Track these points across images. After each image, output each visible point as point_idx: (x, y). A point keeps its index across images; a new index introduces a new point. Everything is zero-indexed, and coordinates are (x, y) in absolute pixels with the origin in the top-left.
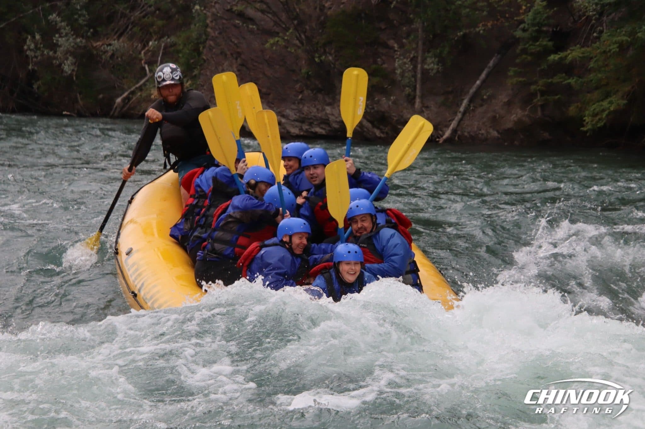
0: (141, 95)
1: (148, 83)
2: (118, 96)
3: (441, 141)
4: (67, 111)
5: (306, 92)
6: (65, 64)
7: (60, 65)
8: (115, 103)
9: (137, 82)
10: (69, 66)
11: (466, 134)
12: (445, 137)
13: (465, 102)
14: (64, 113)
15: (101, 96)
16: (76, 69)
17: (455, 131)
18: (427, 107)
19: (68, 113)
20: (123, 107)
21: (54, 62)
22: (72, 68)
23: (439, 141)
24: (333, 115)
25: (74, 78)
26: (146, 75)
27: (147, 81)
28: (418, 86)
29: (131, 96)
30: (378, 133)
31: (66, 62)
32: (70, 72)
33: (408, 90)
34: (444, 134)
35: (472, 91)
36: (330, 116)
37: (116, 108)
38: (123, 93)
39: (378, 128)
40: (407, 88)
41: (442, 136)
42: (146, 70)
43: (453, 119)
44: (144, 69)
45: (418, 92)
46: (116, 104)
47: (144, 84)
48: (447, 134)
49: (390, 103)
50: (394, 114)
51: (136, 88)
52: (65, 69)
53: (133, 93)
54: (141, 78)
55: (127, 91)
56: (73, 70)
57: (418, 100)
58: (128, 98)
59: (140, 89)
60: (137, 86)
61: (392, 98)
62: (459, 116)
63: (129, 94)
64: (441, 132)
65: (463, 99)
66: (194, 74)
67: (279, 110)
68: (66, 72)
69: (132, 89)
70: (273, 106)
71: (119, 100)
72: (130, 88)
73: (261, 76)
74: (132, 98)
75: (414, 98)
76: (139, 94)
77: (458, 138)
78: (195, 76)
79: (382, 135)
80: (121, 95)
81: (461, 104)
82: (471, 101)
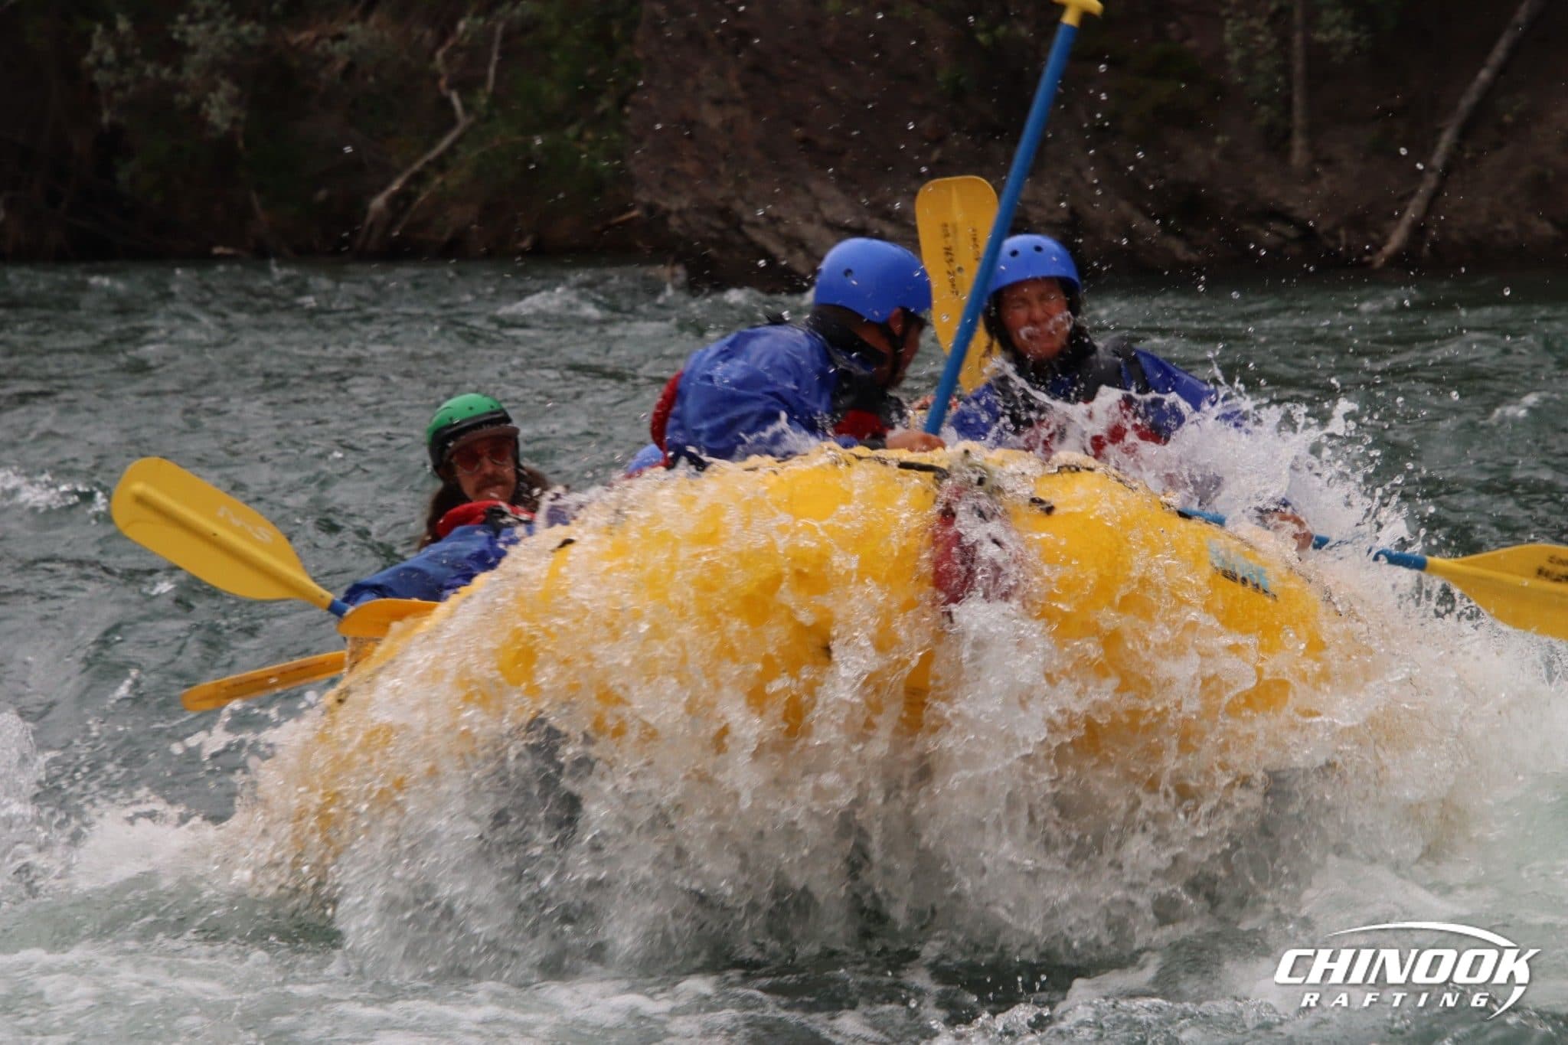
0: (443, 184)
1: (461, 148)
2: (374, 193)
3: (1380, 260)
4: (225, 246)
5: (956, 140)
6: (209, 102)
7: (196, 107)
8: (365, 212)
9: (430, 146)
10: (222, 107)
11: (1455, 236)
12: (1389, 248)
13: (1447, 139)
14: (218, 250)
15: (322, 194)
16: (243, 116)
17: (1418, 231)
18: (1328, 162)
19: (229, 251)
20: (391, 224)
21: (178, 97)
22: (232, 112)
23: (1370, 263)
24: (1039, 204)
25: (241, 144)
26: (453, 122)
27: (459, 140)
28: (1298, 99)
29: (413, 188)
30: (1178, 248)
31: (212, 95)
32: (226, 126)
33: (1265, 113)
34: (1385, 240)
35: (1466, 103)
36: (1030, 209)
37: (372, 225)
38: (389, 182)
39: (1180, 236)
40: (1264, 108)
41: (1378, 247)
42: (452, 109)
43: (1412, 194)
44: (446, 103)
45: (1299, 118)
46: (369, 219)
47: (451, 150)
48: (1397, 239)
49: (1214, 155)
50: (1228, 190)
51: (429, 163)
52: (210, 119)
53: (419, 178)
54: (440, 134)
55: (398, 173)
56: (235, 121)
57: (1298, 142)
58: (404, 197)
59: (440, 165)
60: (432, 155)
61: (1219, 139)
62: (1431, 181)
63: (408, 183)
64: (1374, 236)
65: (1440, 131)
66: (599, 109)
67: (874, 199)
68: (214, 128)
69: (417, 166)
70: (854, 187)
71: (378, 202)
72: (409, 163)
73: (813, 98)
74: (417, 194)
75: (1288, 135)
76: (438, 180)
77: (1432, 249)
78: (604, 115)
79: (1193, 256)
80: (382, 188)
81: (1435, 145)
82: (1465, 133)
